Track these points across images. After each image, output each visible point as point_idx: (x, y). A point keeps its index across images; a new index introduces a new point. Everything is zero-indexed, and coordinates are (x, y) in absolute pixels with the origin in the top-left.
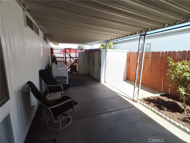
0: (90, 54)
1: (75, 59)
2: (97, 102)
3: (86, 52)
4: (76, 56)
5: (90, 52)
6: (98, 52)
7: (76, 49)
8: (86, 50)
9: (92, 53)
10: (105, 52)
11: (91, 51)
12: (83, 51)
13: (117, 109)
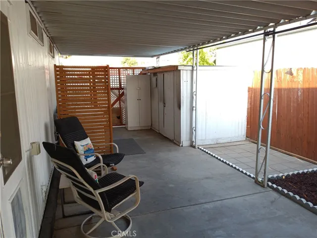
0: (154, 79)
1: (117, 91)
2: (171, 185)
3: (145, 74)
4: (120, 84)
5: (155, 74)
6: (172, 73)
7: (119, 69)
8: (144, 69)
9: (160, 76)
10: (189, 73)
11: (156, 72)
12: (137, 72)
13: (215, 200)
